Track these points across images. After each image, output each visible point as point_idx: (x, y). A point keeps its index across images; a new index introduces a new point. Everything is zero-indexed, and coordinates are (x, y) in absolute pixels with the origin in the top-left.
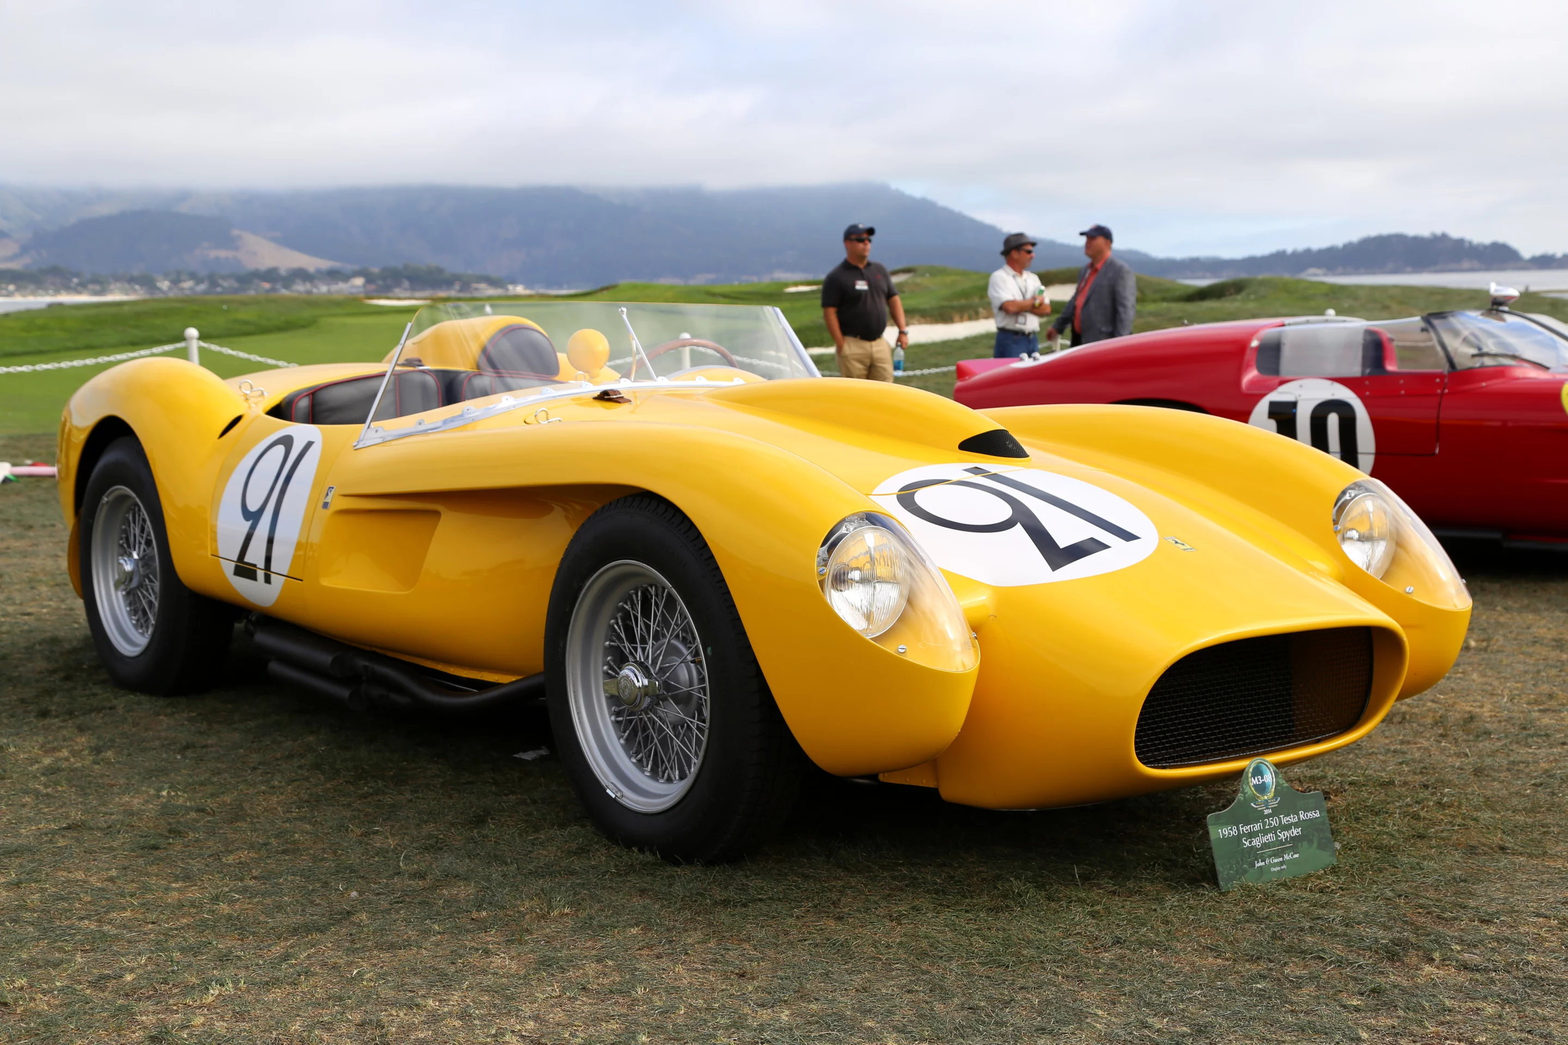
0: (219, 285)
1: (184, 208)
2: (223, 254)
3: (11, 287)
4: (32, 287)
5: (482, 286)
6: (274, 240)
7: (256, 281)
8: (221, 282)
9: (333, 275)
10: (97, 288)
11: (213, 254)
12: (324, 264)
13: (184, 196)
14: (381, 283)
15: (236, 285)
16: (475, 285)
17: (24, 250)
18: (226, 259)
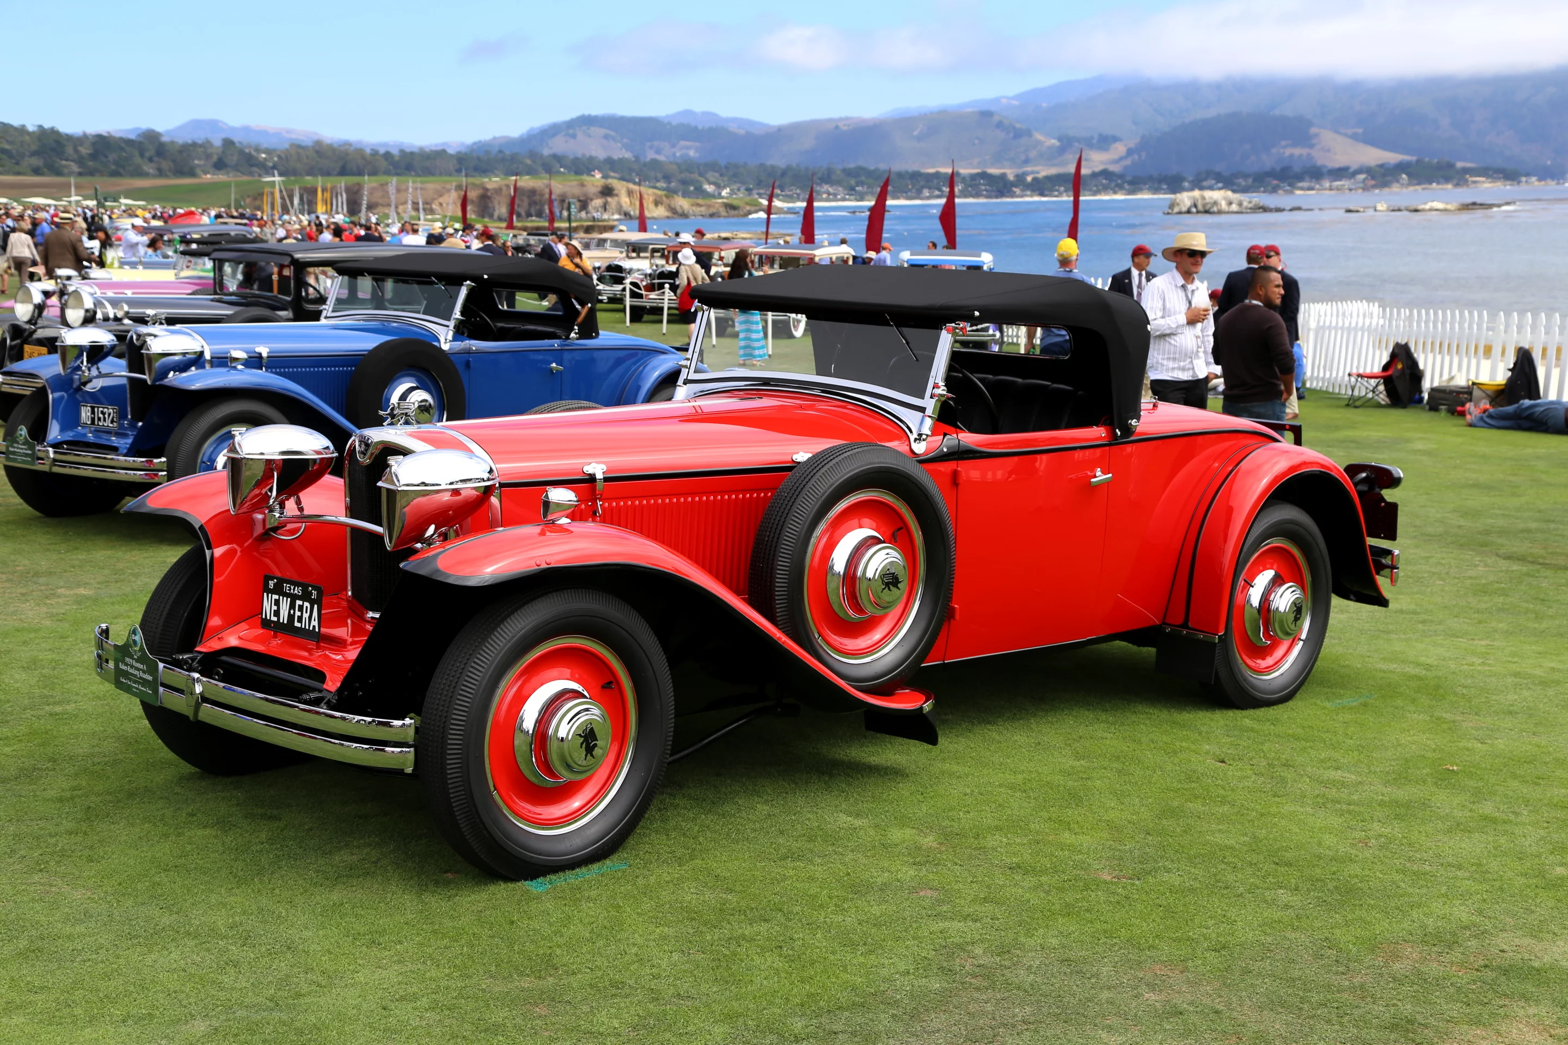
2: (1297, 151)
6: (1355, 137)
11: (1288, 152)
17: (1130, 152)
18: (1301, 156)
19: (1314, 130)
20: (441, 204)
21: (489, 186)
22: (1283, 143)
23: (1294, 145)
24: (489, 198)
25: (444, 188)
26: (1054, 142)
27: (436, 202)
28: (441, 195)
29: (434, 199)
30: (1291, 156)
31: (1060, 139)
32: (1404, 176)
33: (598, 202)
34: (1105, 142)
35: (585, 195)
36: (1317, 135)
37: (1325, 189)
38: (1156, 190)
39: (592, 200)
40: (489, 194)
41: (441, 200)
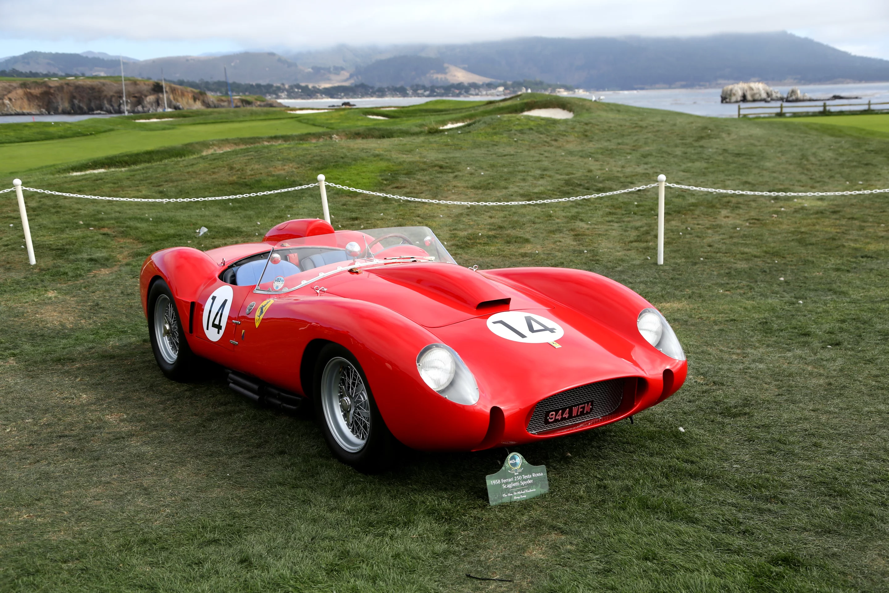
0: (435, 92)
1: (423, 55)
2: (440, 76)
3: (343, 94)
4: (351, 94)
5: (562, 90)
6: (464, 69)
7: (452, 89)
8: (436, 90)
9: (489, 86)
10: (380, 94)
11: (435, 76)
12: (487, 80)
13: (424, 48)
14: (512, 89)
15: (443, 91)
16: (558, 90)
17: (351, 76)
18: (441, 79)
19: (446, 65)
20: (10, 100)
21: (51, 85)
22: (432, 71)
23: (438, 73)
24: (52, 94)
25: (10, 86)
26: (310, 70)
27: (6, 97)
28: (9, 92)
29: (4, 95)
30: (437, 78)
31: (313, 68)
33: (151, 98)
34: (338, 70)
35: (140, 92)
36: (448, 68)
39: (146, 96)
40: (52, 91)
41: (10, 96)
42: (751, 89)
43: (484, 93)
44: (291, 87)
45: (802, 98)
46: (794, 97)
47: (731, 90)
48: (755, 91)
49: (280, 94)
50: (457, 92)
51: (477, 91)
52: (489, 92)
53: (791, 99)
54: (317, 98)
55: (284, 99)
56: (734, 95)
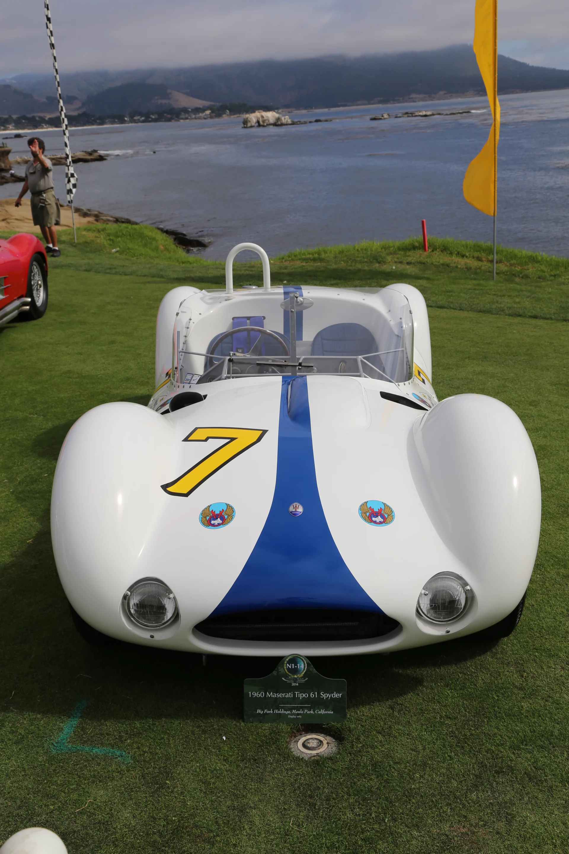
18: (165, 104)
19: (169, 91)
30: (161, 104)
32: (228, 111)
36: (170, 93)
37: (193, 119)
38: (113, 123)
42: (262, 117)
43: (194, 116)
44: (19, 119)
45: (285, 123)
46: (279, 123)
47: (247, 118)
48: (265, 118)
49: (8, 126)
50: (169, 116)
51: (187, 116)
52: (197, 116)
53: (277, 124)
54: (42, 128)
55: (12, 129)
56: (250, 121)
